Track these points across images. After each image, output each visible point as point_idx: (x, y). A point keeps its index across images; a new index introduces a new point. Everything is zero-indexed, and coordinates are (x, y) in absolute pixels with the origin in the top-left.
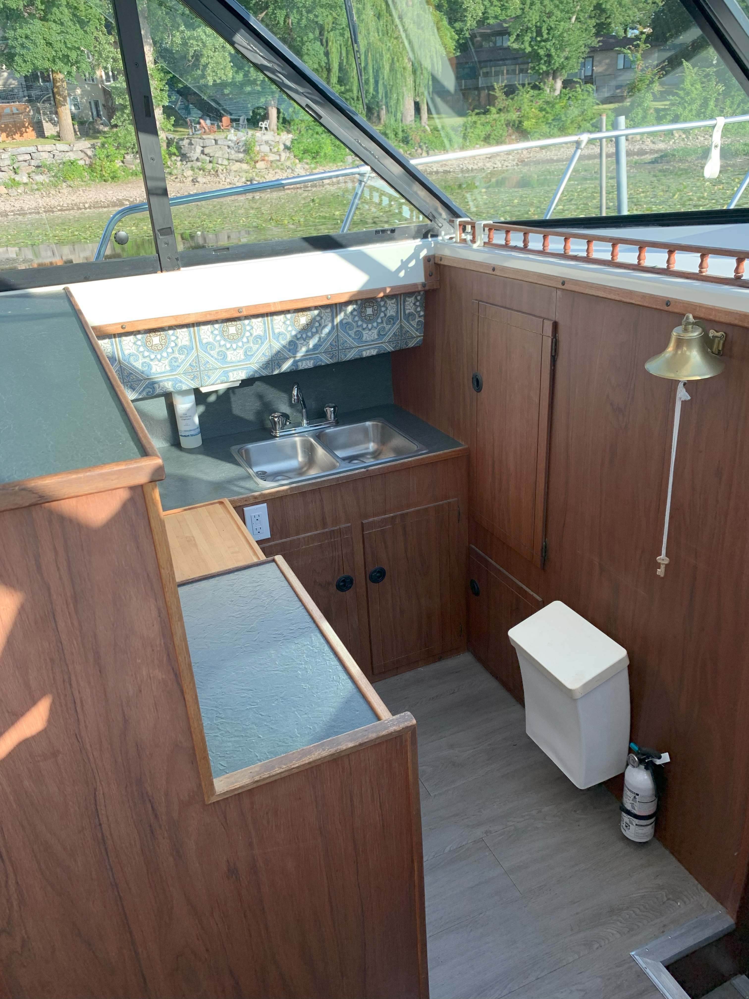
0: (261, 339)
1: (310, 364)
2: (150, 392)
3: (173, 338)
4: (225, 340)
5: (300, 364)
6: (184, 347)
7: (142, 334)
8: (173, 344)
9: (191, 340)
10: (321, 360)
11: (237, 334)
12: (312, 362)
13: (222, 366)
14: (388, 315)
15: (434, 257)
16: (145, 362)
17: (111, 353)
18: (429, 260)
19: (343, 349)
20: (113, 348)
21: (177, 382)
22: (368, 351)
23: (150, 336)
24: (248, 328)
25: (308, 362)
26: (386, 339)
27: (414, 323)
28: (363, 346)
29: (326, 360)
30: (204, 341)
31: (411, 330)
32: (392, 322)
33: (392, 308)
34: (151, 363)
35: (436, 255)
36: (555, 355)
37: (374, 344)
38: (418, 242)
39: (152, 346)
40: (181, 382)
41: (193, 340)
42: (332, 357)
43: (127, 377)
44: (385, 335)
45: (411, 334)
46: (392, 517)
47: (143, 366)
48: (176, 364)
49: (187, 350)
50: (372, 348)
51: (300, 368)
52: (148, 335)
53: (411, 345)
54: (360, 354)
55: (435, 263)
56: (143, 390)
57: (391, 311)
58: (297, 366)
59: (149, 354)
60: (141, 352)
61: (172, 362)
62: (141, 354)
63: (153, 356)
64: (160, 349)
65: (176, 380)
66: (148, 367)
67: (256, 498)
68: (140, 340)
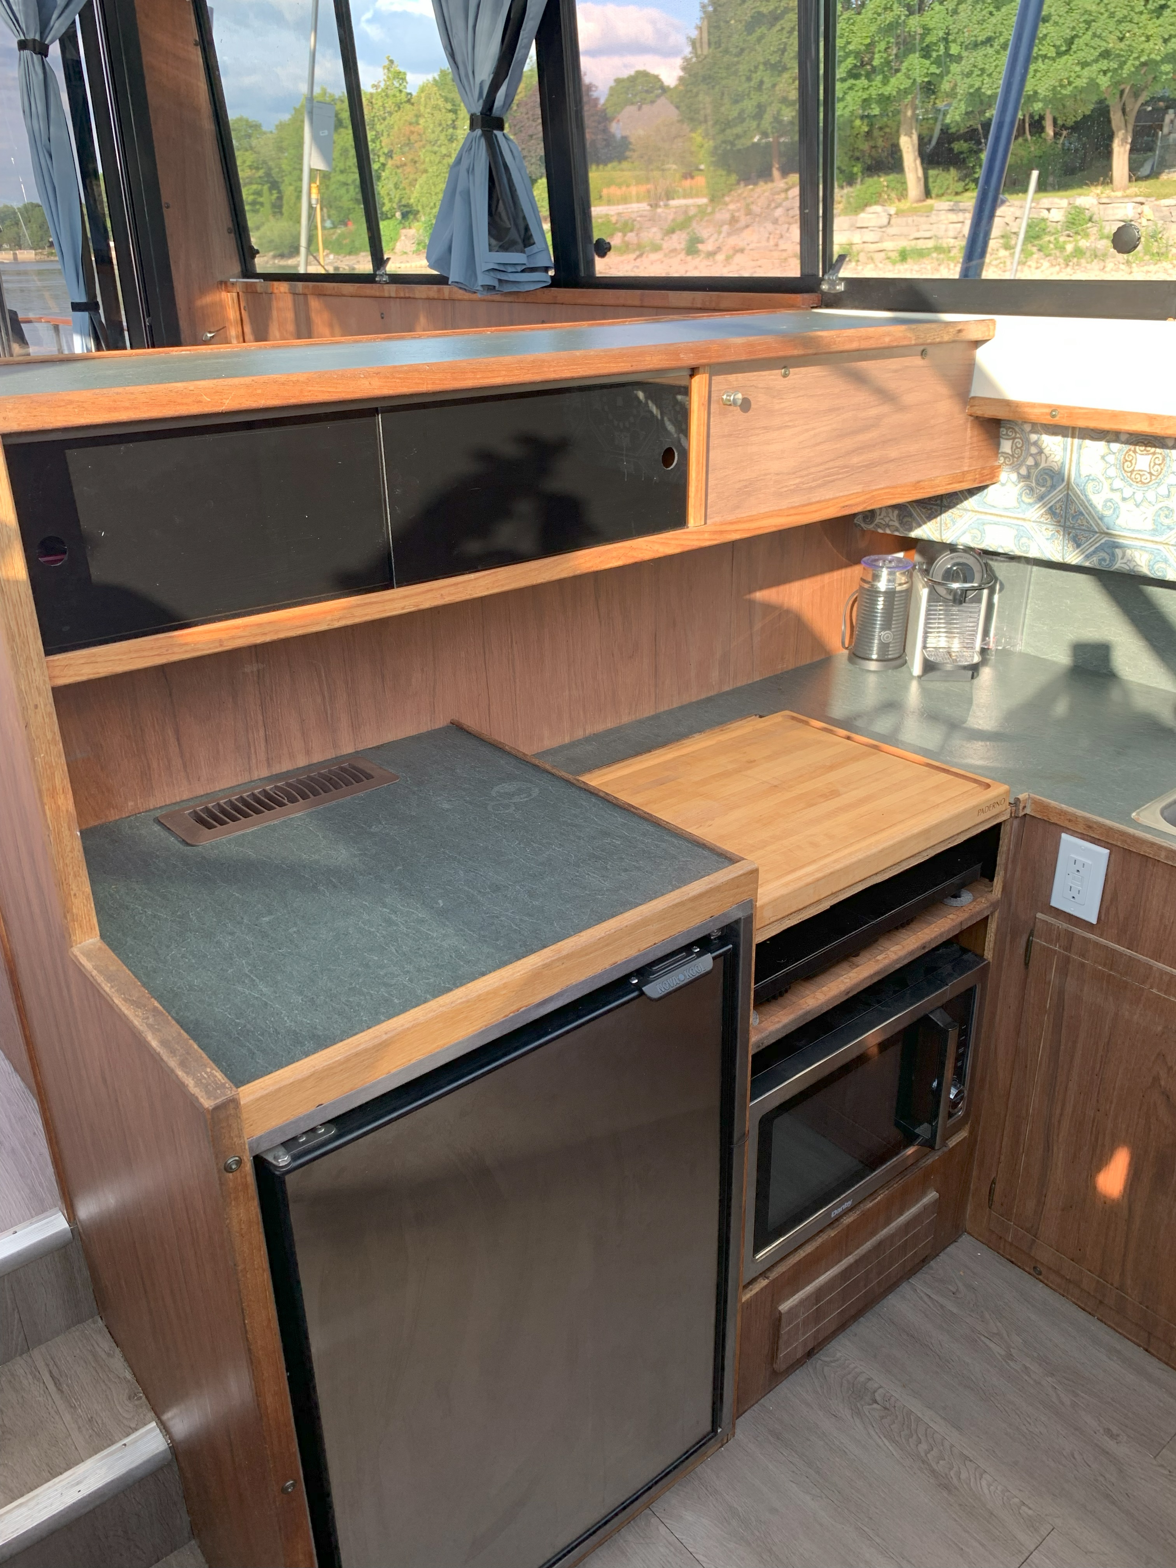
2: (1104, 560)
7: (1122, 443)
16: (1110, 500)
17: (1059, 463)
20: (1064, 457)
23: (1135, 452)
34: (1121, 504)
39: (1131, 472)
40: (1166, 561)
43: (1073, 517)
47: (1105, 506)
48: (1166, 522)
52: (1132, 447)
56: (1094, 552)
59: (1122, 487)
60: (1110, 478)
61: (1159, 516)
62: (1110, 481)
63: (1128, 492)
64: (1146, 481)
65: (1158, 554)
66: (1115, 509)
67: (1090, 827)
68: (1114, 453)
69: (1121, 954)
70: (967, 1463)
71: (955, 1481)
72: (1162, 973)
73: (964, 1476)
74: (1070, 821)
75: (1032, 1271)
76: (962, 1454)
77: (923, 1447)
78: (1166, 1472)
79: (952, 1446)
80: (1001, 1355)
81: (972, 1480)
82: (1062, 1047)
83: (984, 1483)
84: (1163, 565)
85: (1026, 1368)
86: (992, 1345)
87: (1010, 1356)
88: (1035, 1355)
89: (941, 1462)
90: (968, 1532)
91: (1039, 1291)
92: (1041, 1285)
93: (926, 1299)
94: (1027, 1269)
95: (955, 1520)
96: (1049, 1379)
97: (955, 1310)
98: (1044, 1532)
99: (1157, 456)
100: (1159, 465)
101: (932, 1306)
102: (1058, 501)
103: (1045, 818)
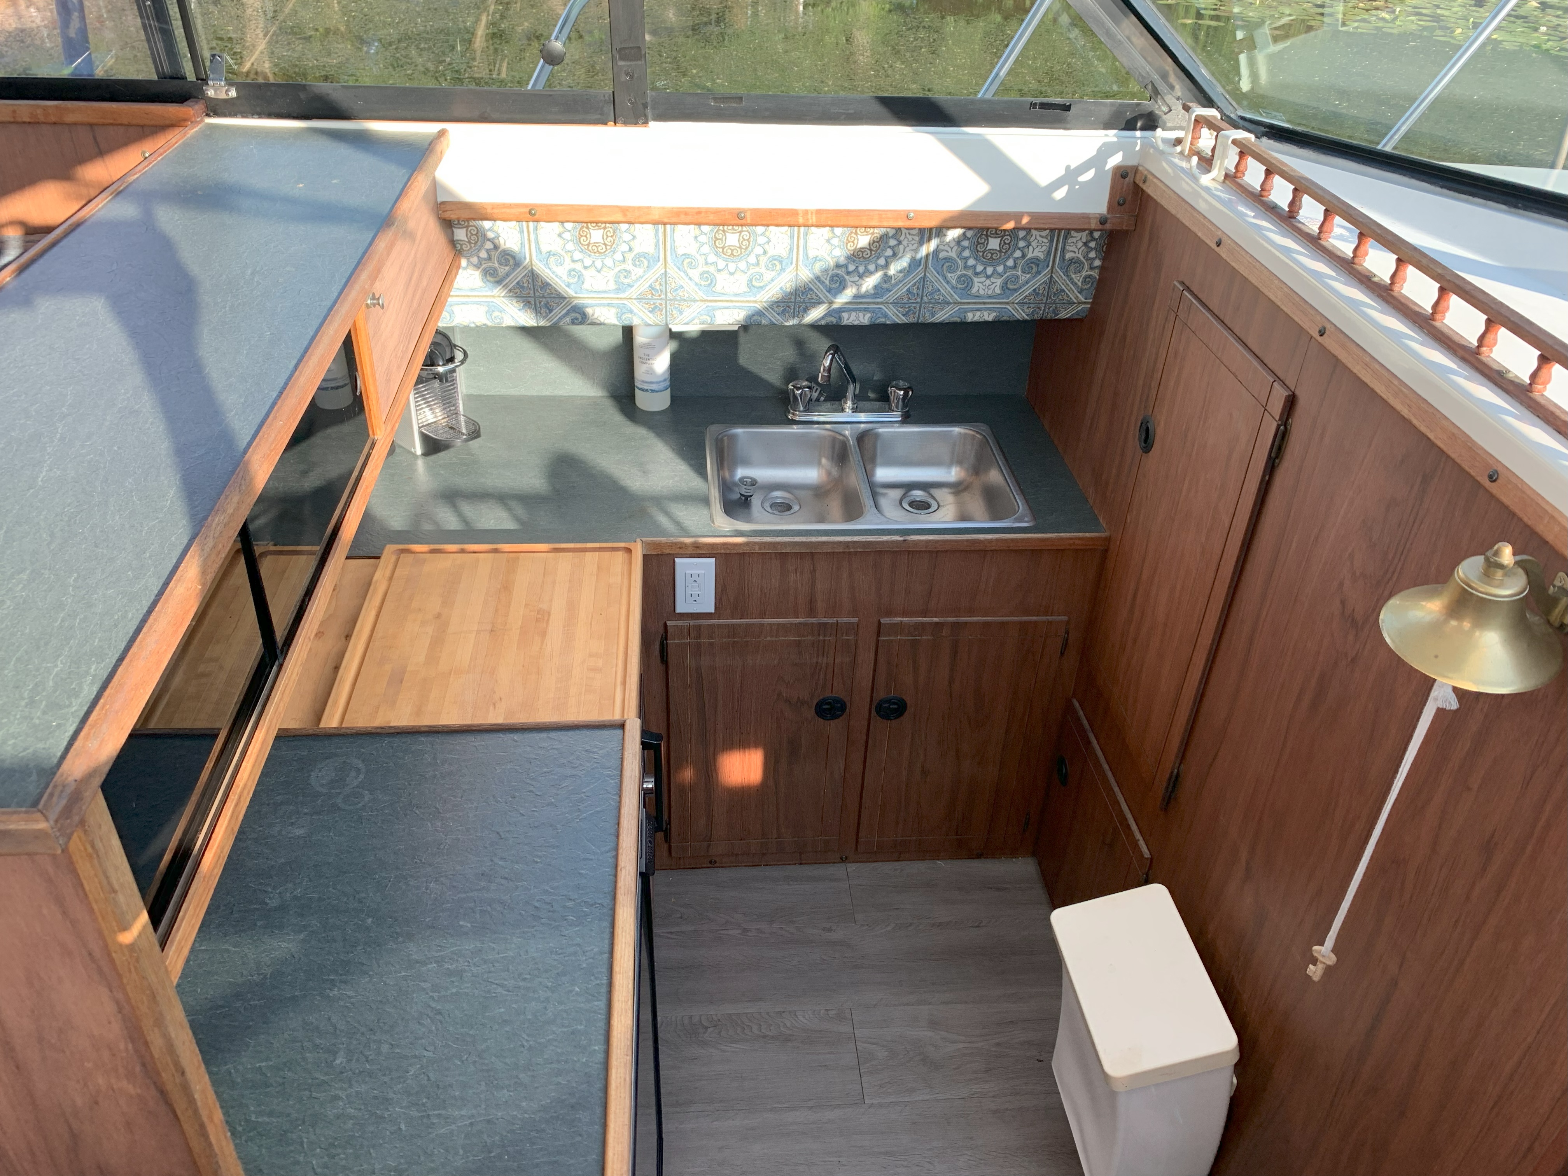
0: (781, 262)
1: (864, 319)
2: (577, 319)
3: (627, 237)
4: (716, 255)
5: (845, 315)
6: (644, 255)
8: (625, 247)
9: (657, 245)
10: (886, 316)
11: (740, 248)
12: (868, 315)
13: (706, 298)
14: (1030, 255)
15: (1136, 169)
16: (574, 270)
17: (517, 246)
18: (1124, 176)
19: (930, 303)
20: (521, 240)
21: (624, 310)
22: (978, 314)
23: (588, 229)
24: (761, 240)
25: (861, 315)
26: (1017, 297)
27: (1078, 279)
28: (969, 303)
29: (895, 316)
30: (680, 251)
31: (1070, 290)
32: (1035, 270)
33: (1040, 245)
34: (584, 272)
35: (1140, 168)
36: (1277, 457)
37: (991, 303)
38: (1111, 136)
39: (588, 245)
40: (631, 312)
41: (661, 246)
42: (907, 313)
43: (542, 288)
44: (1015, 290)
45: (1068, 296)
46: (937, 623)
47: (569, 275)
48: (626, 281)
49: (649, 261)
50: (986, 309)
51: (845, 322)
52: (584, 225)
53: (1064, 314)
54: (962, 316)
55: (1134, 182)
56: (567, 314)
57: (1036, 250)
58: (840, 318)
59: (582, 257)
60: (569, 252)
61: (619, 277)
62: (569, 254)
63: (588, 262)
64: (602, 251)
65: (624, 307)
66: (579, 277)
67: (697, 547)
68: (569, 231)
69: (739, 625)
70: (784, 1015)
71: (788, 1032)
72: (771, 625)
73: (788, 1025)
74: (680, 548)
75: (709, 865)
76: (777, 1013)
77: (755, 1028)
78: (867, 927)
79: (768, 1013)
80: (740, 934)
81: (794, 1022)
82: (707, 705)
83: (801, 1018)
84: (629, 315)
85: (758, 929)
86: (731, 932)
87: (745, 930)
88: (755, 917)
89: (772, 1028)
90: (819, 1054)
91: (723, 874)
92: (720, 869)
93: (669, 936)
94: (705, 866)
95: (808, 1053)
96: (775, 925)
97: (691, 928)
98: (849, 1016)
99: (608, 229)
100: (612, 236)
101: (676, 937)
102: (524, 277)
103: (659, 553)
